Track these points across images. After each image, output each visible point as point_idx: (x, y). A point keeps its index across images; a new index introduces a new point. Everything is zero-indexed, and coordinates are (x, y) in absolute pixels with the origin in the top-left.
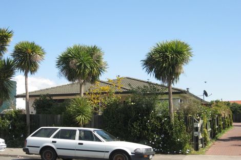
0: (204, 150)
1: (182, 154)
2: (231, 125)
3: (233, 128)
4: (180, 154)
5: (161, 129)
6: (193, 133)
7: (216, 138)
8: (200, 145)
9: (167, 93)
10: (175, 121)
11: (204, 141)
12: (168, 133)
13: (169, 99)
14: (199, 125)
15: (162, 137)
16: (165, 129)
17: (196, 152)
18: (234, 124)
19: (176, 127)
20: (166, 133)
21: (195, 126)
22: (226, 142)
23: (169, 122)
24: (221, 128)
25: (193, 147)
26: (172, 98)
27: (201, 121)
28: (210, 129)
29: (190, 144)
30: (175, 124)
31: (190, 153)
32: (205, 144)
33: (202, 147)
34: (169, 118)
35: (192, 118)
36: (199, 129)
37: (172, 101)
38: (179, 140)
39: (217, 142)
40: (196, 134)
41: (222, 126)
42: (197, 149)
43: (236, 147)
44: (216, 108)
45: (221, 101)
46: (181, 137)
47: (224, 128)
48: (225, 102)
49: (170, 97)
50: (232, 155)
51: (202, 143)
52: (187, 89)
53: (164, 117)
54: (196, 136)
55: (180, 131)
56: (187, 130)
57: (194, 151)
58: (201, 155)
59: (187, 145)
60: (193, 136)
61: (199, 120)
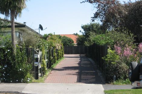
0: (43, 79)
1: (24, 82)
2: (62, 56)
3: (64, 59)
4: (22, 82)
5: (4, 60)
6: (33, 64)
7: (52, 68)
8: (40, 74)
9: (9, 27)
10: (17, 52)
11: (43, 71)
12: (11, 64)
13: (12, 32)
14: (39, 56)
15: (5, 67)
16: (8, 60)
17: (36, 80)
18: (65, 55)
19: (18, 58)
20: (9, 64)
21: (36, 57)
22: (61, 72)
23: (12, 53)
24: (55, 59)
25: (33, 76)
26: (14, 31)
27: (40, 53)
28: (47, 60)
29: (31, 73)
30: (17, 55)
31: (31, 82)
32: (43, 73)
33: (41, 76)
34: (12, 49)
35: (33, 50)
36: (39, 60)
37: (14, 34)
38: (21, 69)
39: (53, 71)
40: (37, 64)
41: (56, 58)
42: (37, 78)
43: (71, 76)
44: (52, 40)
45: (53, 34)
46: (22, 67)
47: (58, 59)
48: (57, 36)
49: (12, 30)
50: (68, 83)
51: (41, 72)
52: (24, 23)
53: (8, 48)
54: (36, 66)
55: (21, 62)
56: (28, 60)
57: (34, 80)
58: (41, 83)
59: (28, 75)
60: (33, 66)
61: (38, 51)
